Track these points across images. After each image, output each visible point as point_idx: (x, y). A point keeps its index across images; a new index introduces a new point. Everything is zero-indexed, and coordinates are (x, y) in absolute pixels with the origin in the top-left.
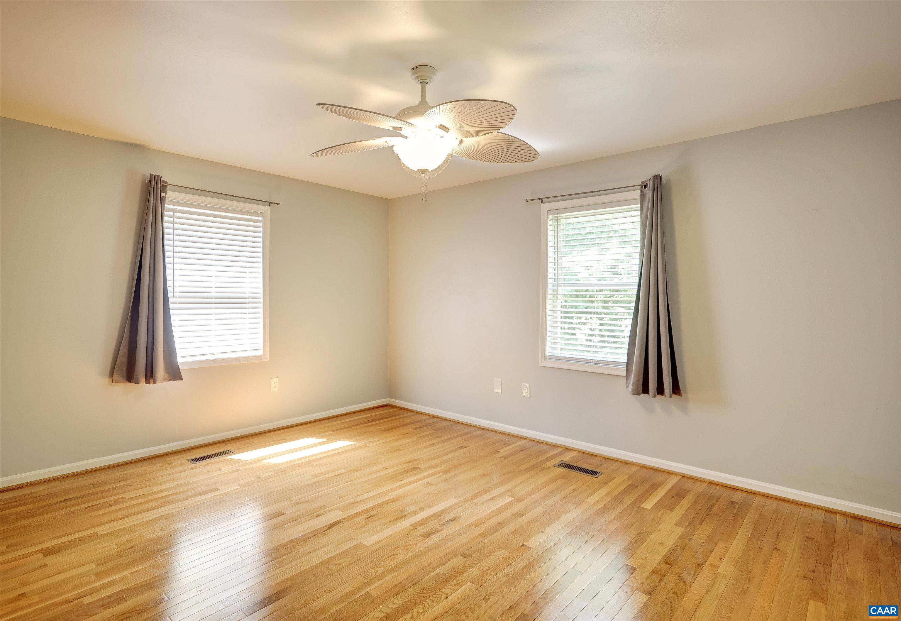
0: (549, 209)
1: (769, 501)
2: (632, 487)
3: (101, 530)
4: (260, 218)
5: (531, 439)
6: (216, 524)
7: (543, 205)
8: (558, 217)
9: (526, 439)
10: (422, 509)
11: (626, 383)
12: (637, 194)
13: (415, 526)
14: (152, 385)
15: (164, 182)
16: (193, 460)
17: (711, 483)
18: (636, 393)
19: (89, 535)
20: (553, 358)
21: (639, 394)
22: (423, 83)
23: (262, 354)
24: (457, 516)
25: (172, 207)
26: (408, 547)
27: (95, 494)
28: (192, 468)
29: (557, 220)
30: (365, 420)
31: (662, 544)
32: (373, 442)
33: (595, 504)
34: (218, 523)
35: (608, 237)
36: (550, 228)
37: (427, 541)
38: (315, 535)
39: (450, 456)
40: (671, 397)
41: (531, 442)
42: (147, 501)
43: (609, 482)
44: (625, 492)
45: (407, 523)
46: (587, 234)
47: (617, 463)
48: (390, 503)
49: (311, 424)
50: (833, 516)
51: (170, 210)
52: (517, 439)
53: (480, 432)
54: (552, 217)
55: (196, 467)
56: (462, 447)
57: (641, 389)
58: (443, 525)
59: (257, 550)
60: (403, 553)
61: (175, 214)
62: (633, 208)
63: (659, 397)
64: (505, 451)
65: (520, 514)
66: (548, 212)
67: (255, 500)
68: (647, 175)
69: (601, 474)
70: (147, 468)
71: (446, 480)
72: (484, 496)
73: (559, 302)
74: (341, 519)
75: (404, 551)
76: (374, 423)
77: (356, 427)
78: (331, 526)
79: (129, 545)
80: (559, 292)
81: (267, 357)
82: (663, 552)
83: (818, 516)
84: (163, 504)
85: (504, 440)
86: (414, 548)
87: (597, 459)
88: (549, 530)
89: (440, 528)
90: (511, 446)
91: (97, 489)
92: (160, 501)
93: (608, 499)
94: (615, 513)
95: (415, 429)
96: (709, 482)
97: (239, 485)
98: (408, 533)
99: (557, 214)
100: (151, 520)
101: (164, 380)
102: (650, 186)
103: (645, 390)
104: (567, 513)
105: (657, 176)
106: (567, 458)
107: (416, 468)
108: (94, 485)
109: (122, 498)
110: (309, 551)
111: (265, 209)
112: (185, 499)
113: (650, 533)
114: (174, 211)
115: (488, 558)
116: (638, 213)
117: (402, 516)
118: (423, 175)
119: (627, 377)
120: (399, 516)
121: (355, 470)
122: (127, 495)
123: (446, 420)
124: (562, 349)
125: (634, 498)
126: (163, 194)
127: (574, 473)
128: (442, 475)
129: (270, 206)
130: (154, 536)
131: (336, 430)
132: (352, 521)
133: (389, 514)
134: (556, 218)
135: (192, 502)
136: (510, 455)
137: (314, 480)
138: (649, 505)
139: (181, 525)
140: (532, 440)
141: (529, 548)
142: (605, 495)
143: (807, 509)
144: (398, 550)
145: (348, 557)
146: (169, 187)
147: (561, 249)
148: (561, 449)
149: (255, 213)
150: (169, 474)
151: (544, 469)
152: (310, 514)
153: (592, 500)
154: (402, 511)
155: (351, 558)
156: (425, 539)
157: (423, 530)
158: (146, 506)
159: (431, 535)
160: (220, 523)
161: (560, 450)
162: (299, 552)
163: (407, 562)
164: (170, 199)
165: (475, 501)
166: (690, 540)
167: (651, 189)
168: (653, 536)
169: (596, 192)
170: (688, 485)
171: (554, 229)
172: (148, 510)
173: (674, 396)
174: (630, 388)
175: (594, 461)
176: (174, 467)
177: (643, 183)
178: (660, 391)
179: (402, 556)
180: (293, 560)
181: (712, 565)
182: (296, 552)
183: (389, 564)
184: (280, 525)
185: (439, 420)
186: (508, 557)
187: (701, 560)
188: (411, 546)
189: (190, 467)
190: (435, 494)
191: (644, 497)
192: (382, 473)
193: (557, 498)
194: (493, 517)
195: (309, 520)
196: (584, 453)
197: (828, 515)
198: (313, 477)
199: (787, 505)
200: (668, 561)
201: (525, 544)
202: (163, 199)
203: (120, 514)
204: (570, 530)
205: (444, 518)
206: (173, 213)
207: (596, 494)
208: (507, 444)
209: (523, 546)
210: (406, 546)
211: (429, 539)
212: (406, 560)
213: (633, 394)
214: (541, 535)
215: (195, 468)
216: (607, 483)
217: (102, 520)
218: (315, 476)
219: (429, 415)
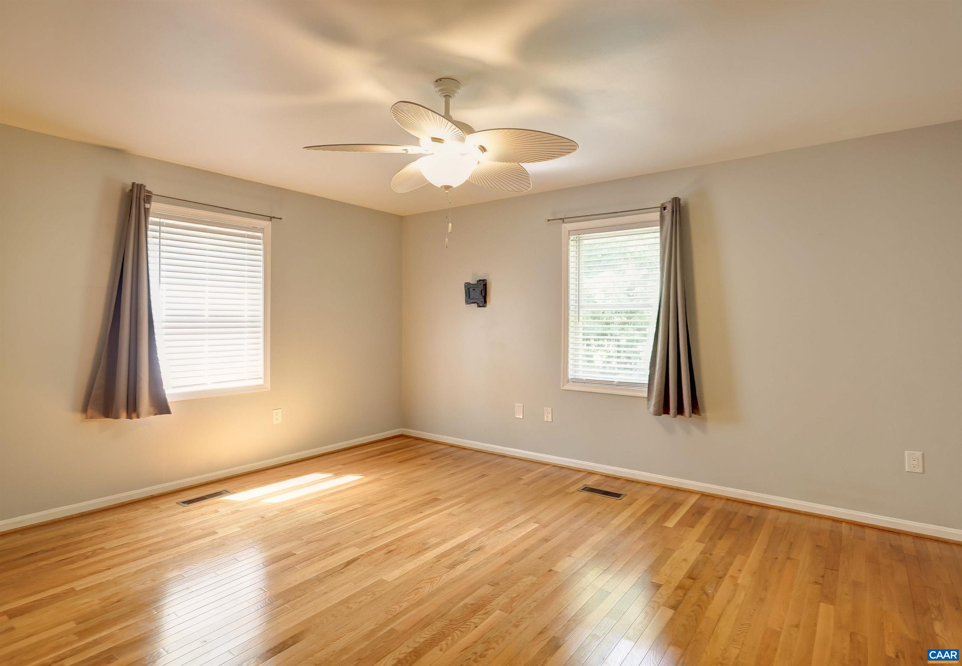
0: (570, 230)
1: (782, 514)
2: (655, 507)
3: (78, 585)
4: (261, 234)
6: (217, 570)
7: (564, 225)
8: (579, 238)
9: (548, 465)
10: (445, 541)
11: (648, 404)
12: (656, 216)
13: (439, 558)
14: (135, 420)
15: (149, 192)
16: (184, 502)
17: (728, 499)
18: (657, 413)
19: (65, 592)
20: (576, 381)
21: (660, 415)
22: (447, 97)
23: (263, 383)
24: (482, 545)
25: (157, 220)
26: (432, 580)
27: (67, 545)
28: (183, 512)
29: (578, 241)
30: (378, 452)
31: (685, 560)
32: (388, 474)
33: (620, 525)
34: (219, 569)
35: (625, 259)
36: (571, 248)
37: (453, 572)
38: (331, 575)
39: (472, 485)
40: (690, 417)
41: (554, 468)
42: (132, 550)
43: (632, 503)
44: (648, 513)
45: (430, 555)
46: (603, 255)
47: (639, 485)
48: (411, 536)
49: (318, 458)
50: (838, 524)
51: (155, 224)
52: (539, 465)
53: (500, 460)
54: (574, 238)
55: (188, 510)
56: (484, 476)
57: (662, 410)
58: (468, 555)
59: (266, 594)
60: (428, 586)
61: (161, 227)
62: (653, 230)
63: (679, 417)
64: (527, 478)
65: (546, 540)
66: (570, 233)
67: (261, 542)
68: (666, 197)
69: (624, 497)
70: (129, 514)
71: (469, 510)
72: (509, 524)
73: (581, 324)
74: (359, 556)
75: (429, 584)
76: (388, 454)
77: (369, 460)
78: (348, 563)
79: (115, 599)
80: (581, 313)
81: (268, 385)
82: (686, 568)
83: (826, 525)
84: (151, 553)
85: (526, 467)
86: (439, 581)
87: (619, 482)
88: (577, 554)
89: (465, 558)
90: (534, 473)
91: (70, 540)
92: (147, 549)
93: (632, 520)
94: (639, 533)
95: (433, 459)
96: (727, 499)
97: (241, 527)
98: (432, 566)
99: (579, 235)
100: (140, 570)
101: (149, 414)
102: (669, 208)
103: (666, 410)
104: (593, 535)
105: (676, 198)
106: (590, 482)
107: (436, 499)
108: (65, 536)
109: (102, 549)
110: (325, 591)
111: (266, 224)
112: (178, 545)
113: (673, 551)
114: (160, 224)
115: (516, 585)
116: (658, 234)
117: (424, 548)
118: (447, 191)
119: (649, 398)
120: (421, 549)
121: (371, 504)
122: (108, 545)
123: (464, 449)
124: (583, 372)
125: (657, 518)
126: (147, 206)
127: (598, 496)
128: (464, 505)
129: (271, 221)
130: (143, 587)
131: (348, 464)
132: (371, 557)
133: (410, 547)
134: (578, 239)
135: (187, 547)
136: (533, 482)
137: (326, 517)
138: (671, 523)
139: (175, 573)
140: (554, 466)
141: (557, 572)
142: (630, 516)
143: (816, 520)
144: (423, 583)
145: (368, 594)
146: (154, 198)
147: (582, 270)
148: (584, 474)
149: (255, 229)
150: (156, 520)
151: (567, 494)
152: (324, 553)
153: (616, 522)
154: (423, 544)
155: (372, 595)
156: (450, 570)
157: (447, 561)
158: (131, 556)
159: (456, 566)
160: (221, 568)
161: (582, 474)
162: (314, 593)
163: (433, 594)
164: (155, 211)
165: (500, 529)
166: (711, 554)
167: (670, 211)
168: (676, 554)
169: (617, 212)
170: (707, 503)
171: (575, 250)
172: (134, 560)
173: (693, 415)
174: (652, 409)
175: (617, 484)
176: (161, 511)
177: (662, 204)
178: (680, 411)
179: (427, 589)
180: (309, 602)
181: (732, 577)
182: (311, 593)
183: (413, 598)
184: (291, 567)
185: (457, 449)
186: (537, 582)
187: (721, 573)
188: (436, 579)
189: (181, 510)
190: (458, 525)
191: (666, 516)
192: (400, 506)
193: (582, 521)
194: (519, 544)
195: (323, 559)
196: (607, 476)
197: (835, 524)
198: (324, 513)
199: (798, 516)
200: (691, 576)
201: (552, 569)
202: (147, 211)
203: (100, 566)
204: (596, 552)
205: (469, 549)
206: (159, 227)
207: (620, 516)
208: (529, 471)
209: (551, 570)
210: (430, 579)
211: (454, 570)
212: (432, 593)
213: (655, 415)
214: (568, 558)
215: (188, 512)
216: (630, 505)
217: (79, 574)
218: (326, 513)
219: (446, 445)
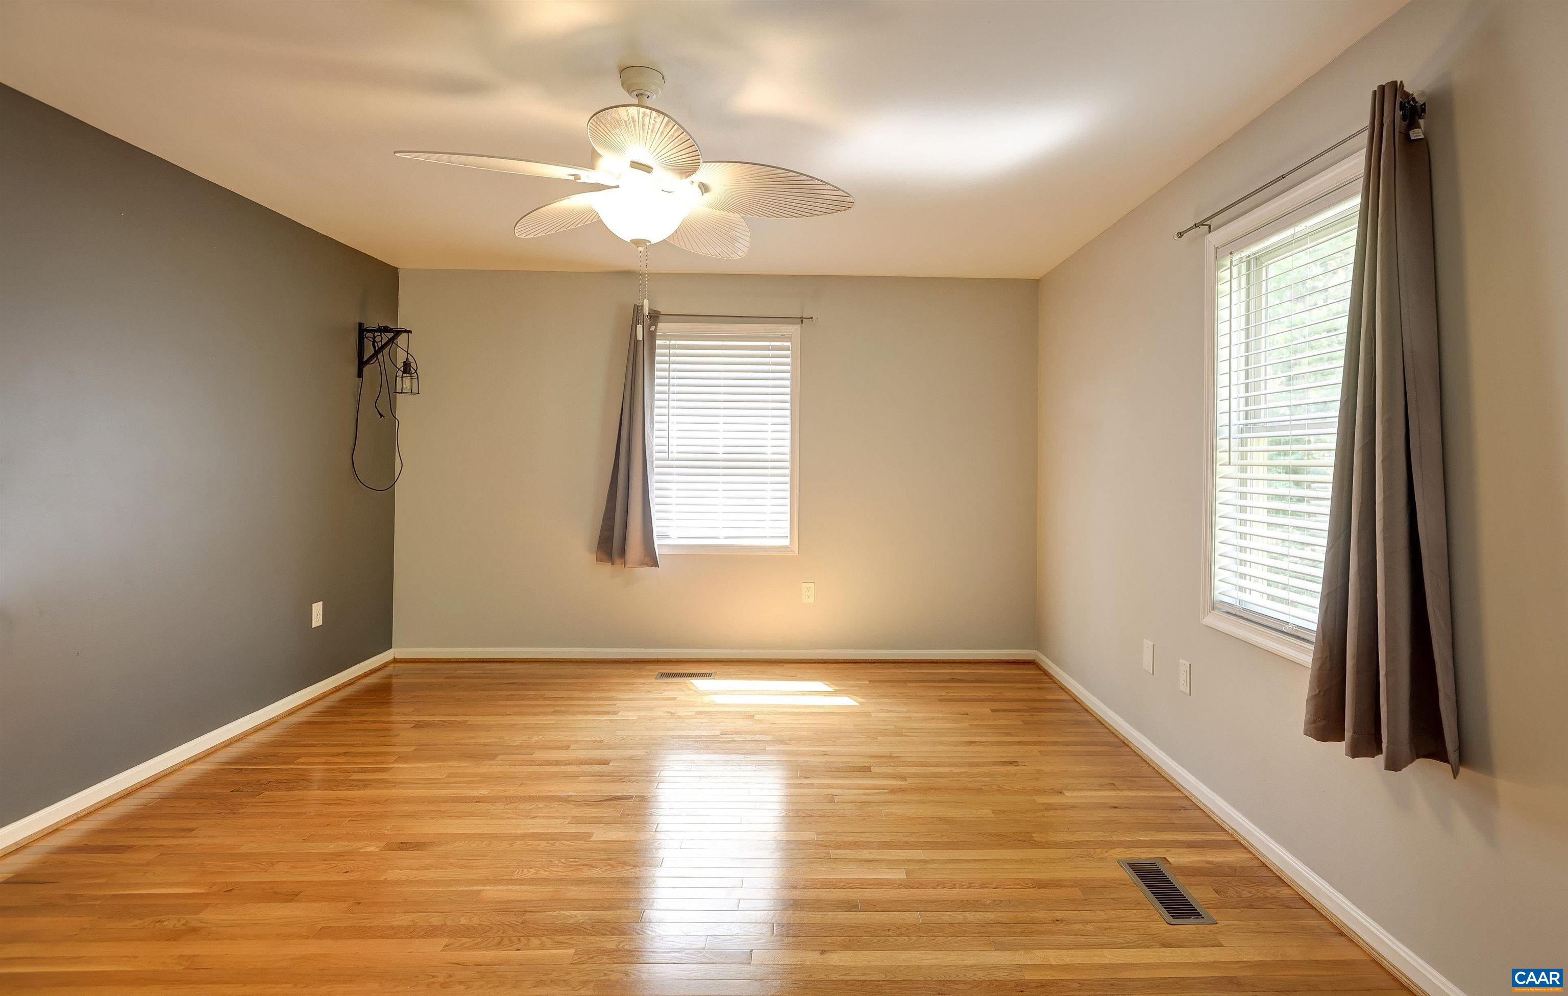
0: (1218, 245)
4: (789, 344)
5: (1187, 794)
7: (1208, 237)
15: (655, 312)
16: (663, 674)
22: (641, 96)
23: (788, 544)
25: (666, 342)
28: (644, 684)
36: (1224, 288)
51: (663, 347)
61: (671, 350)
66: (1216, 252)
78: (614, 799)
81: (795, 548)
99: (1231, 253)
101: (638, 564)
106: (1191, 859)
111: (794, 329)
114: (669, 347)
126: (654, 328)
129: (801, 323)
149: (783, 338)
151: (1081, 858)
164: (663, 333)
169: (1286, 175)
172: (534, 714)
189: (646, 681)
202: (653, 334)
206: (668, 350)
215: (647, 685)
216: (1168, 945)
219: (1070, 695)
